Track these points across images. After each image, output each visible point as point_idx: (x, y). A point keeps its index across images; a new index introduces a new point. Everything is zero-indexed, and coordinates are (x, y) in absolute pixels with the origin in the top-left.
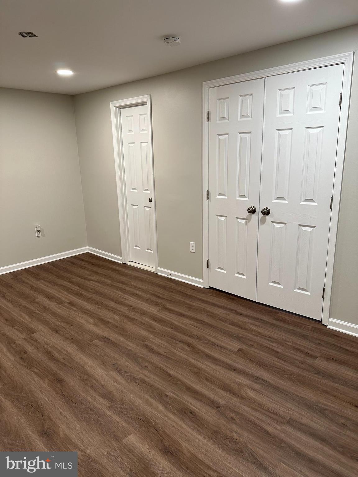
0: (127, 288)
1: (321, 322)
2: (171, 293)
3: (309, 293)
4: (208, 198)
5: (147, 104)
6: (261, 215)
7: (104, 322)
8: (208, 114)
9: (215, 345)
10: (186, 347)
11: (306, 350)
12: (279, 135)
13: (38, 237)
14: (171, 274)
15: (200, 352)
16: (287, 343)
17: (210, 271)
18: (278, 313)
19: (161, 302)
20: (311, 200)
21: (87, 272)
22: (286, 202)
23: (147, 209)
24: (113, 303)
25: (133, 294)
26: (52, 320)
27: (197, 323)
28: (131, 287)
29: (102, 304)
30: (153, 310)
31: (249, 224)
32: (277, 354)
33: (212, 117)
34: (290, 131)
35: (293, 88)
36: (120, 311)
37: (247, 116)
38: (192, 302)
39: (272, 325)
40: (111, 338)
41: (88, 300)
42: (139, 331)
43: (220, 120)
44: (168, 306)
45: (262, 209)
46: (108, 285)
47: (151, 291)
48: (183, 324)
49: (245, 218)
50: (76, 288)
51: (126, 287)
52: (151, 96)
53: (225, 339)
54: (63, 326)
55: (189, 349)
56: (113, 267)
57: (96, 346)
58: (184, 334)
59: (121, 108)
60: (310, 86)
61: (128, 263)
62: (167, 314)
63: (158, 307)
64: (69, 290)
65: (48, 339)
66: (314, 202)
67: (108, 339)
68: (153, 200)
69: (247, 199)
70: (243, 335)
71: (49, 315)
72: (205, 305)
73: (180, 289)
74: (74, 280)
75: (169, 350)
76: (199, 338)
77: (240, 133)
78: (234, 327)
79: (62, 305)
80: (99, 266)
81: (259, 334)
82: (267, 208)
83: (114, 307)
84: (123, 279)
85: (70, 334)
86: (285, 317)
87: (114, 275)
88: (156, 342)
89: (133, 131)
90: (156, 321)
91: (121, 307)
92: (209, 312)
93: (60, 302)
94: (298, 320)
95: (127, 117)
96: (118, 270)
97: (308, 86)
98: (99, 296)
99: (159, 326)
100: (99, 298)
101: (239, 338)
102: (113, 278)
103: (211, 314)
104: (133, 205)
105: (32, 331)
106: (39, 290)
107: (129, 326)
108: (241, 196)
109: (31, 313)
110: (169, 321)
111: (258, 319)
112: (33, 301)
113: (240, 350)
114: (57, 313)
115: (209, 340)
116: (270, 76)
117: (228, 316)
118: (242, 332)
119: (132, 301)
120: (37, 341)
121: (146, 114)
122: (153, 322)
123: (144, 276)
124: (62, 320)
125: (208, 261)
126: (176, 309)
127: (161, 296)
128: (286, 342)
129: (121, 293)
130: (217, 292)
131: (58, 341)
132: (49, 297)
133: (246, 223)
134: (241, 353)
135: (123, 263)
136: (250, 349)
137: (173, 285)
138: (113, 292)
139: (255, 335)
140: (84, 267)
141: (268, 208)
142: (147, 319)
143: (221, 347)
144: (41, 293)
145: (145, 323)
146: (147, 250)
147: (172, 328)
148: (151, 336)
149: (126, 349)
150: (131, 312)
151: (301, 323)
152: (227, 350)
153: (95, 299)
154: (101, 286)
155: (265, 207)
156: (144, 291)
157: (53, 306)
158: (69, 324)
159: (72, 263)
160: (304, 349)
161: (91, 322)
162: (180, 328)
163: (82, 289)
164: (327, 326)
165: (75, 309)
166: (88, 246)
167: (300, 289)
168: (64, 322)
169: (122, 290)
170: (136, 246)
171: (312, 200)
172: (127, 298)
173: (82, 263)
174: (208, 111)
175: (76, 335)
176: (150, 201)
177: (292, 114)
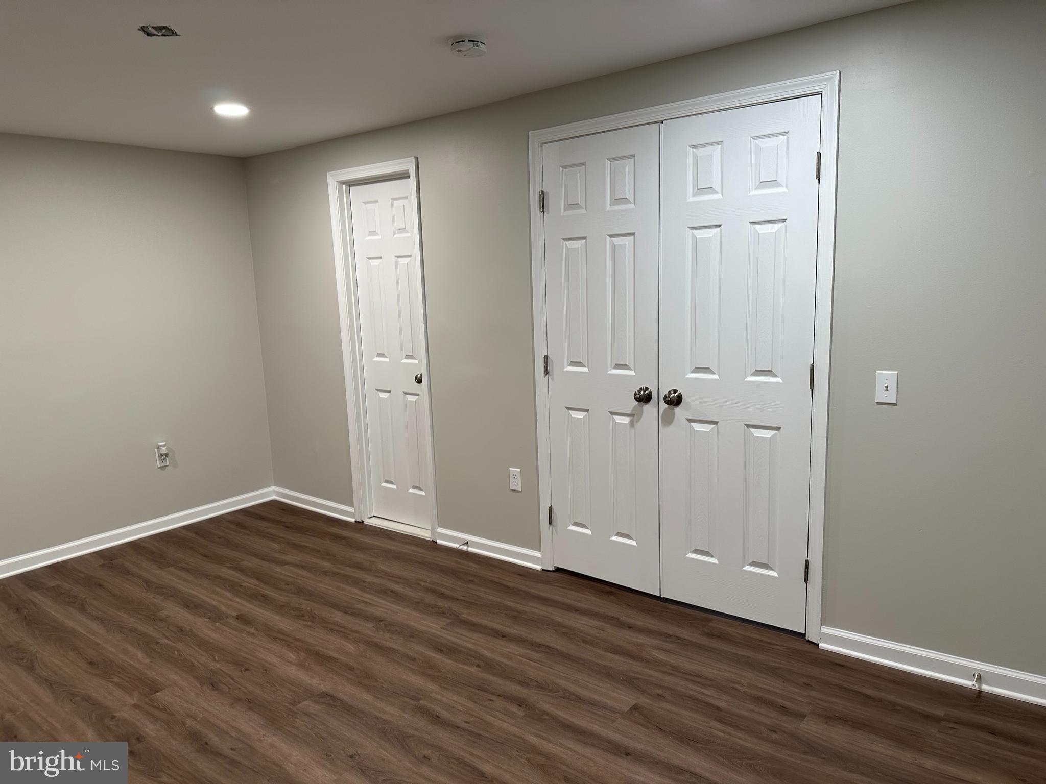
0: (369, 579)
1: (804, 635)
2: (471, 586)
3: (774, 574)
4: (546, 372)
5: (408, 177)
6: (663, 406)
7: (323, 659)
8: (543, 197)
9: (579, 699)
10: (514, 709)
11: (780, 701)
12: (695, 238)
13: (162, 468)
14: (467, 543)
15: (547, 717)
16: (736, 686)
17: (557, 532)
18: (711, 620)
19: (449, 607)
20: (769, 373)
21: (276, 546)
22: (715, 377)
23: (411, 398)
24: (339, 614)
25: (384, 592)
26: (202, 658)
27: (537, 651)
28: (377, 574)
29: (313, 617)
30: (432, 626)
31: (638, 425)
32: (717, 714)
33: (550, 203)
34: (718, 230)
35: (720, 143)
36: (356, 632)
37: (624, 200)
38: (518, 603)
39: (701, 647)
40: (341, 695)
41: (281, 608)
42: (405, 677)
43: (567, 209)
44: (465, 614)
45: (664, 392)
46: (325, 573)
47: (426, 582)
48: (502, 655)
49: (629, 412)
50: (249, 582)
51: (366, 576)
52: (417, 160)
53: (601, 684)
54: (227, 671)
55: (520, 712)
56: (335, 530)
57: (307, 714)
58: (508, 678)
59: (350, 184)
60: (755, 138)
61: (367, 521)
62: (464, 634)
63: (444, 619)
64: (234, 588)
65: (192, 704)
66: (775, 375)
67: (333, 698)
68: (424, 379)
69: (632, 373)
70: (638, 673)
71: (192, 647)
72: (550, 609)
73: (488, 574)
74: (245, 563)
75: (476, 717)
76: (542, 687)
77: (611, 236)
78: (617, 657)
79: (222, 622)
80: (300, 530)
81: (675, 670)
82: (675, 391)
83: (342, 622)
84: (359, 557)
85: (245, 691)
86: (727, 629)
87: (337, 549)
88: (445, 700)
89: (379, 233)
90: (441, 651)
91: (359, 622)
92: (559, 625)
93: (216, 616)
94: (755, 635)
95: (365, 203)
96: (344, 538)
97: (750, 138)
98: (305, 599)
99: (449, 662)
100: (306, 605)
101: (630, 682)
102: (334, 557)
103: (564, 630)
104: (378, 390)
105: (155, 688)
106: (165, 590)
107: (380, 666)
108: (618, 366)
109: (148, 645)
110: (471, 650)
111: (669, 636)
112: (153, 617)
113: (635, 708)
114: (212, 641)
115: (565, 689)
116: (671, 119)
117: (602, 632)
118: (637, 668)
119: (383, 607)
120: (165, 710)
121: (407, 197)
122: (434, 655)
123: (407, 549)
124: (222, 657)
125: (550, 509)
126: (485, 622)
127: (447, 592)
128: (733, 685)
129: (356, 591)
130: (573, 578)
131: (217, 708)
132: (191, 605)
133: (632, 424)
134: (637, 714)
135: (356, 521)
136: (657, 705)
137: (474, 567)
138: (338, 588)
139: (665, 673)
140: (268, 533)
141: (677, 391)
142: (420, 648)
143: (593, 703)
144: (171, 596)
145: (416, 656)
146: (411, 491)
147: (478, 666)
148: (432, 686)
149: (377, 718)
150: (381, 633)
151: (762, 641)
152: (607, 709)
153: (297, 606)
154: (309, 575)
155: (671, 389)
156: (408, 583)
157: (202, 626)
158: (242, 665)
159: (240, 525)
160: (773, 698)
161: (291, 660)
162: (498, 665)
163: (266, 583)
164: (818, 645)
165: (252, 631)
166: (276, 485)
167: (754, 564)
168: (228, 662)
169: (356, 582)
170: (387, 482)
171: (771, 371)
172: (369, 601)
173: (263, 524)
174: (542, 192)
175: (258, 691)
176: (419, 381)
177: (719, 196)
